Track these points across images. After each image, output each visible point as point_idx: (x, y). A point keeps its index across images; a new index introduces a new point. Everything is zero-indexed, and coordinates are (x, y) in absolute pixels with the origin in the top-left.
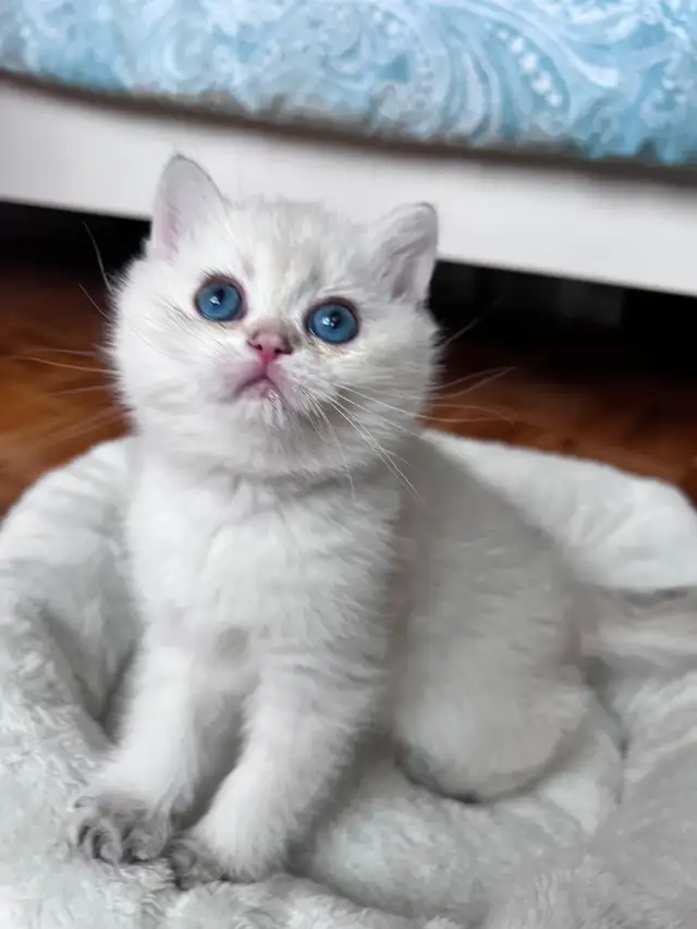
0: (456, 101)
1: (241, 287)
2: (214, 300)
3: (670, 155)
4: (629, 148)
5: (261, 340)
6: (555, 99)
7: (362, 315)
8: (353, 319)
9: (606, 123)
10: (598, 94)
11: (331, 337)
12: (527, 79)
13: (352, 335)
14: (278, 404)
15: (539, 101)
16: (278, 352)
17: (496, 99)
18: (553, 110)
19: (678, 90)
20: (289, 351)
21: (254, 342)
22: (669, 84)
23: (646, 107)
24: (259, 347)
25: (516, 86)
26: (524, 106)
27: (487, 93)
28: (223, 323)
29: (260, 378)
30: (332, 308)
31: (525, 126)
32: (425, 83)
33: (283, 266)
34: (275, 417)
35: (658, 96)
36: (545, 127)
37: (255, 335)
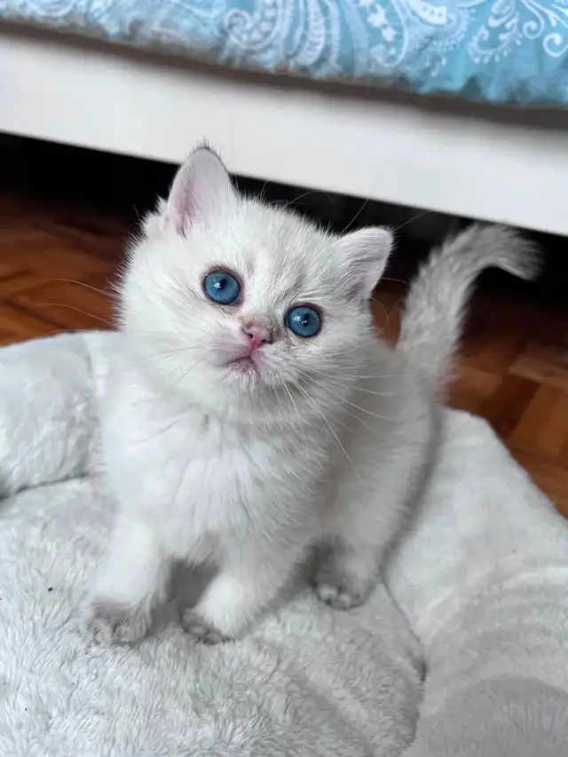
0: (299, 31)
1: (241, 281)
2: (217, 285)
3: (493, 93)
4: (456, 84)
5: (253, 330)
6: (389, 34)
7: (326, 318)
8: (318, 319)
9: (436, 58)
10: (429, 30)
11: (301, 331)
12: (364, 13)
13: (316, 333)
14: (254, 379)
15: (375, 33)
16: (264, 341)
17: (336, 31)
18: (388, 45)
19: (502, 29)
20: (271, 342)
21: (247, 331)
22: (493, 23)
23: (473, 44)
24: (251, 336)
25: (354, 18)
26: (362, 39)
27: (328, 24)
28: (223, 306)
29: (245, 359)
30: (306, 311)
31: (361, 59)
32: (270, 13)
33: (278, 272)
34: (249, 386)
35: (484, 33)
36: (381, 61)
37: (250, 325)
